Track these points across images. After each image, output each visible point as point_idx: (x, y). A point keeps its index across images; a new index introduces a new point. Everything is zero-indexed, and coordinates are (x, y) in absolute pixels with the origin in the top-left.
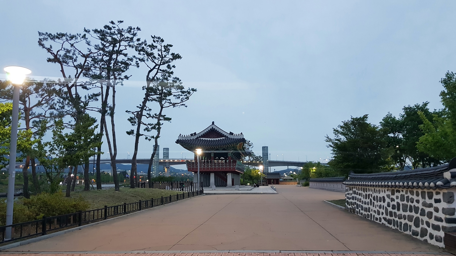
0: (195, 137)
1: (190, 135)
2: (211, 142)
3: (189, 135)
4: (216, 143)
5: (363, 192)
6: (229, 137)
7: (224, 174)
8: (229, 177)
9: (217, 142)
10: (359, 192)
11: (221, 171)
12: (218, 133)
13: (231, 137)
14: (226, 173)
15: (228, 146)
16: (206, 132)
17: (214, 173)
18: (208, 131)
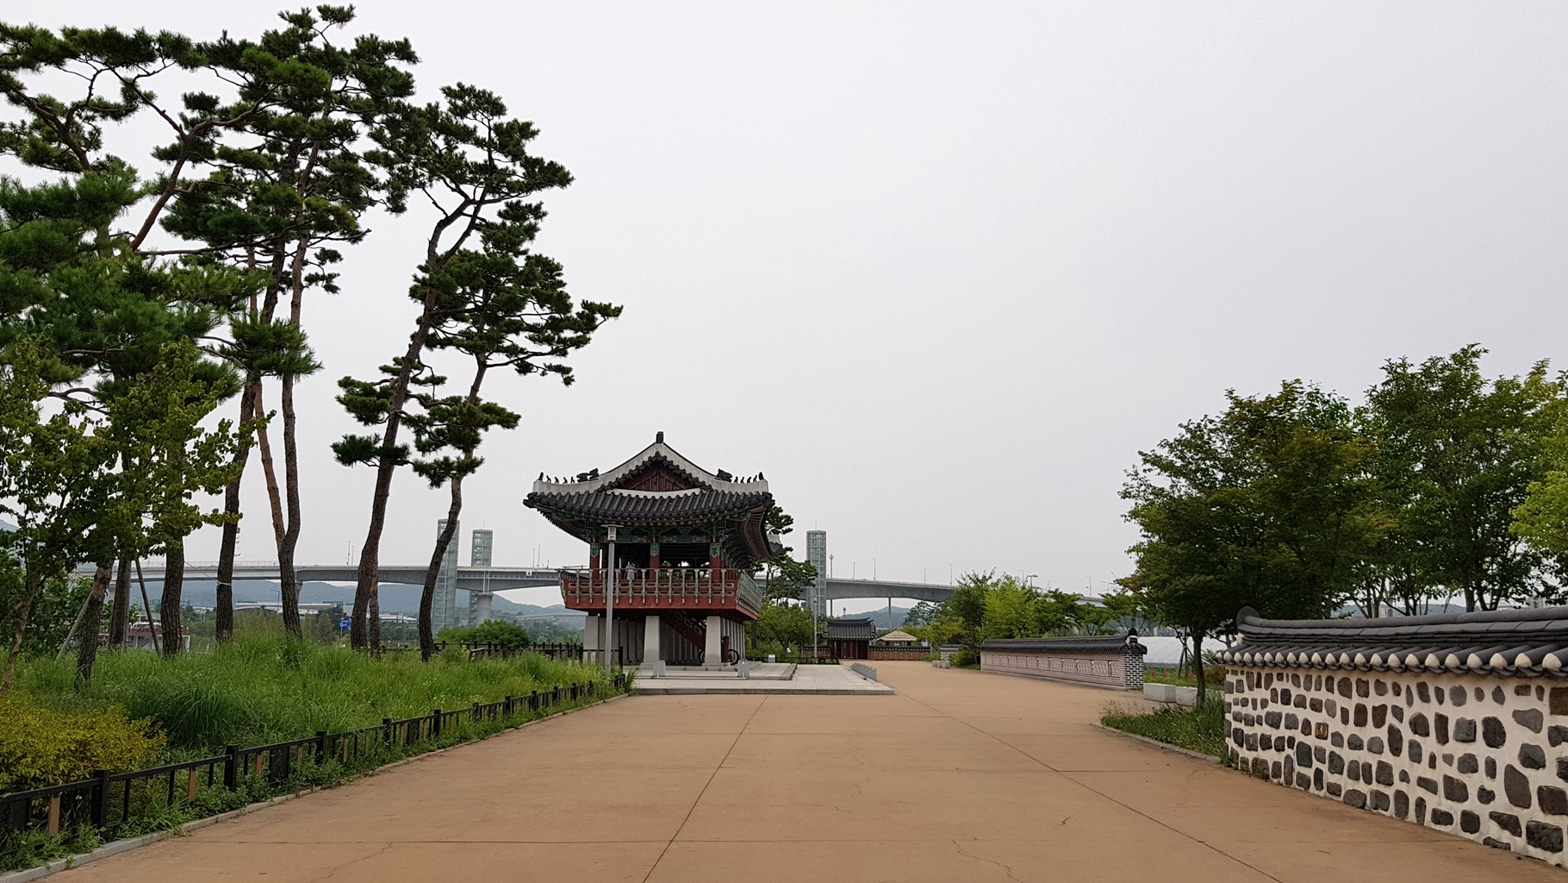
0: (597, 485)
1: (578, 476)
2: (653, 505)
3: (572, 480)
4: (671, 509)
5: (1336, 697)
6: (714, 488)
7: (694, 619)
8: (714, 633)
9: (673, 504)
10: (1312, 694)
11: (685, 610)
12: (679, 472)
13: (725, 487)
14: (703, 614)
15: (713, 520)
16: (634, 468)
17: (658, 617)
18: (640, 464)
